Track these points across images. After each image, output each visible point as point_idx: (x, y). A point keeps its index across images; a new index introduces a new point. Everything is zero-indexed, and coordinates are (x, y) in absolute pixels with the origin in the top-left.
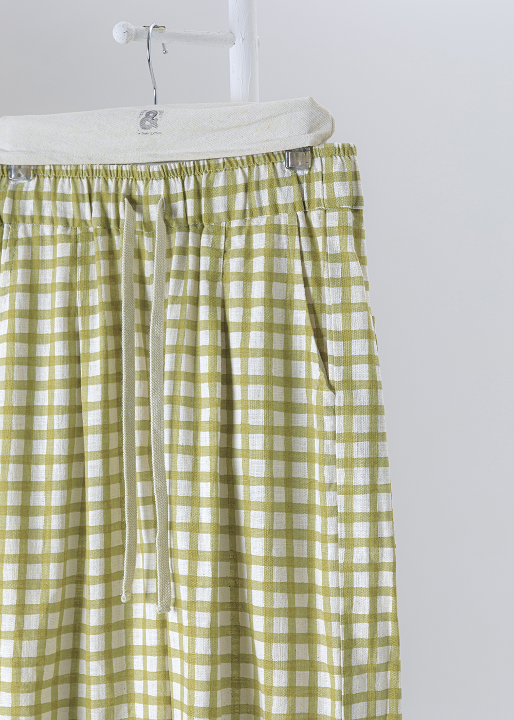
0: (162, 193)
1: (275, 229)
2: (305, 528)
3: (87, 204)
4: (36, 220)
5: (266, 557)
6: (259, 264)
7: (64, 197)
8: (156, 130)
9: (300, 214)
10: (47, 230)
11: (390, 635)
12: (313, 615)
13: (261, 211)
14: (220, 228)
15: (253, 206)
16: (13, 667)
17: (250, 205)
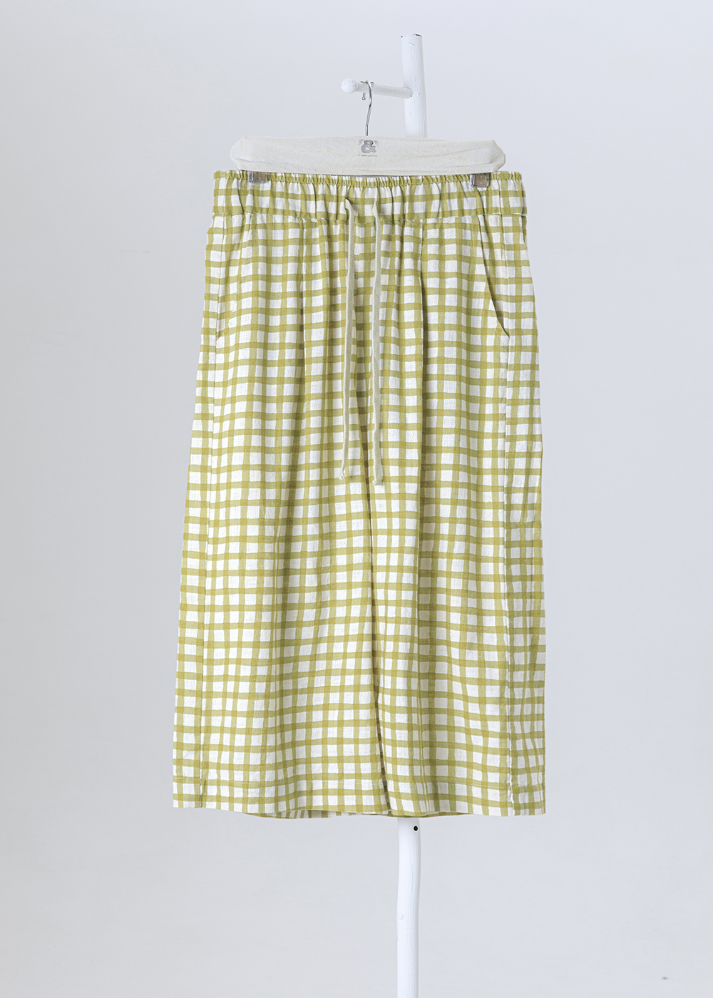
0: (376, 197)
1: (461, 226)
2: (477, 430)
3: (313, 202)
4: (271, 211)
5: (455, 448)
6: (451, 249)
7: (294, 197)
8: (374, 154)
9: (480, 217)
10: (278, 219)
11: (535, 502)
12: (480, 489)
13: (451, 213)
14: (419, 223)
15: (445, 210)
16: (260, 525)
17: (443, 209)
